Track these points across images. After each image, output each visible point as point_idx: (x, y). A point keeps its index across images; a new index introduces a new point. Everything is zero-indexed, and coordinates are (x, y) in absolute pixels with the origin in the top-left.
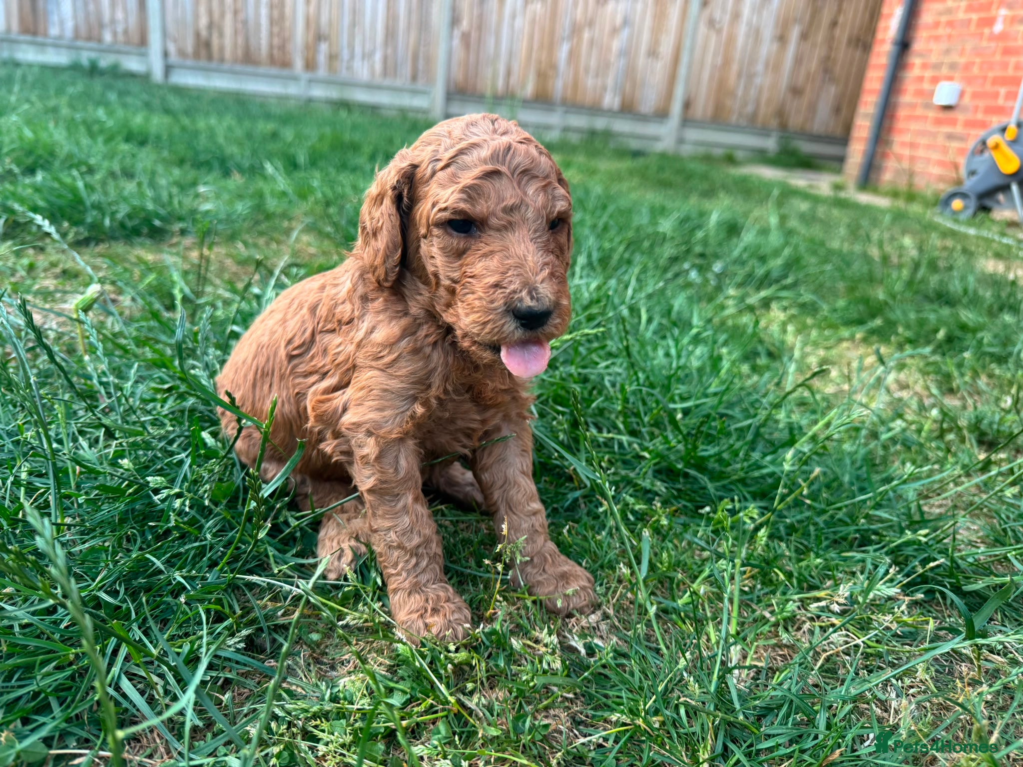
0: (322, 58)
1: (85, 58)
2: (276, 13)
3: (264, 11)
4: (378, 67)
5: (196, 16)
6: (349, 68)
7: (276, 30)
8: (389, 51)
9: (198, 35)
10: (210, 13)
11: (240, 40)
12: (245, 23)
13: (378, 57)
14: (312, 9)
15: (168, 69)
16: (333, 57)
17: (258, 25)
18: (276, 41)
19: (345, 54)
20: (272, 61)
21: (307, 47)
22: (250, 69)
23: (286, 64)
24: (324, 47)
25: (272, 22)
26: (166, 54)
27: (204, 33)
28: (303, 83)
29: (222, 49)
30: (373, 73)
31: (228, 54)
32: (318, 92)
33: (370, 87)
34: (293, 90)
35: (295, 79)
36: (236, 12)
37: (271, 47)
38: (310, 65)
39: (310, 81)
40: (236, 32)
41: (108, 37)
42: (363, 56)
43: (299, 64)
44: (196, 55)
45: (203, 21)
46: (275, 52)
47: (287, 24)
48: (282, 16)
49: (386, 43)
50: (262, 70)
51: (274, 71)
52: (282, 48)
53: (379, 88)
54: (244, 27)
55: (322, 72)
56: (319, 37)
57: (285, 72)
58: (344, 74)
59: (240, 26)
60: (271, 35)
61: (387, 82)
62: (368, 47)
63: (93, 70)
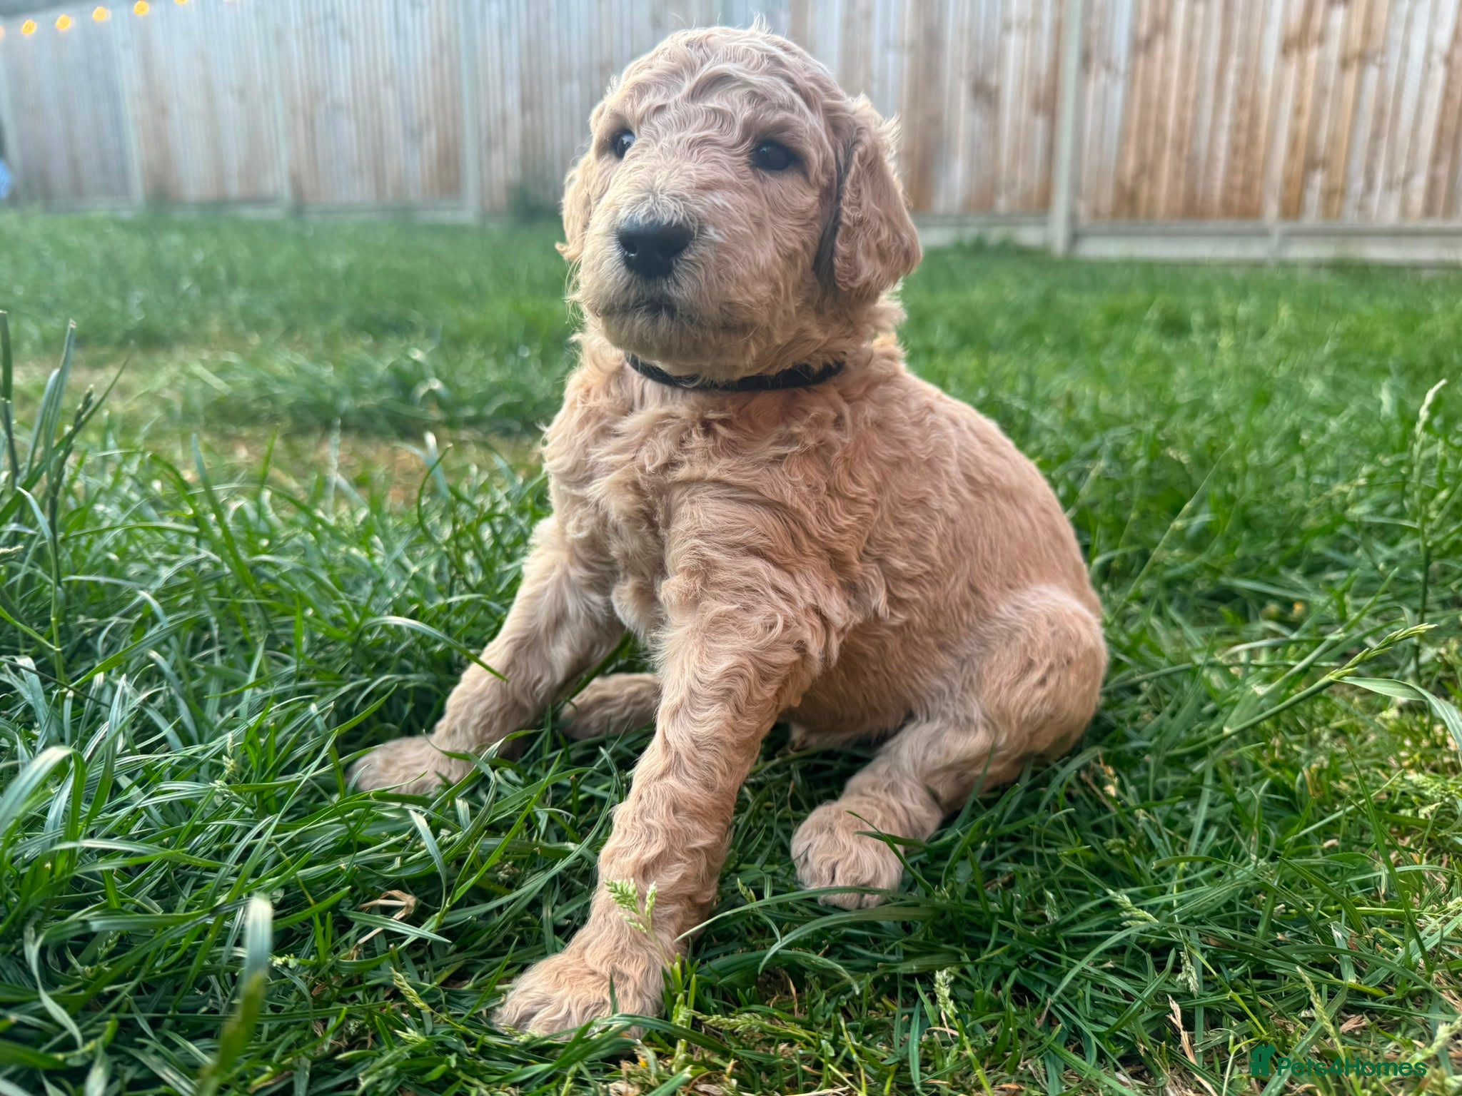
0: (1313, 198)
1: (970, 234)
2: (1243, 138)
3: (1223, 139)
4: (1418, 199)
5: (1121, 158)
6: (1362, 207)
7: (1240, 163)
8: (1443, 170)
9: (1120, 185)
10: (1142, 151)
11: (1182, 184)
12: (1192, 160)
13: (1420, 182)
14: (1304, 123)
15: (1075, 237)
16: (1333, 194)
17: (1211, 158)
18: (1239, 180)
19: (1358, 185)
20: (1228, 209)
21: (1288, 182)
22: (1191, 226)
23: (1251, 211)
24: (1318, 179)
25: (1234, 150)
26: (1073, 217)
27: (1128, 182)
28: (1275, 240)
29: (1152, 201)
30: (1404, 211)
31: (1161, 206)
32: (1302, 252)
33: (1396, 234)
34: (1257, 251)
35: (1264, 234)
36: (1179, 146)
37: (1229, 187)
38: (1292, 208)
39: (1289, 236)
40: (1176, 174)
41: (1002, 204)
42: (1389, 186)
43: (1272, 209)
44: (1116, 214)
45: (1131, 164)
46: (1236, 197)
47: (1261, 152)
48: (1252, 140)
49: (1436, 160)
50: (1211, 225)
51: (1230, 225)
52: (1247, 189)
53: (1416, 234)
54: (1190, 163)
55: (1311, 219)
56: (1311, 164)
57: (1249, 225)
58: (1351, 217)
59: (1184, 166)
60: (1231, 170)
61: (1431, 224)
62: (1401, 169)
63: (979, 248)
